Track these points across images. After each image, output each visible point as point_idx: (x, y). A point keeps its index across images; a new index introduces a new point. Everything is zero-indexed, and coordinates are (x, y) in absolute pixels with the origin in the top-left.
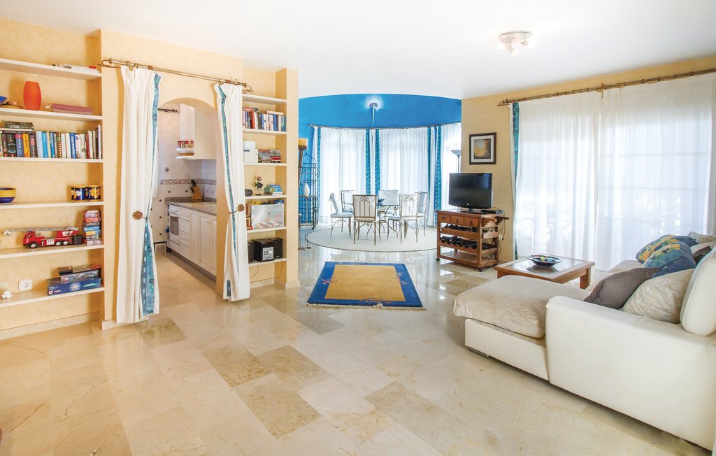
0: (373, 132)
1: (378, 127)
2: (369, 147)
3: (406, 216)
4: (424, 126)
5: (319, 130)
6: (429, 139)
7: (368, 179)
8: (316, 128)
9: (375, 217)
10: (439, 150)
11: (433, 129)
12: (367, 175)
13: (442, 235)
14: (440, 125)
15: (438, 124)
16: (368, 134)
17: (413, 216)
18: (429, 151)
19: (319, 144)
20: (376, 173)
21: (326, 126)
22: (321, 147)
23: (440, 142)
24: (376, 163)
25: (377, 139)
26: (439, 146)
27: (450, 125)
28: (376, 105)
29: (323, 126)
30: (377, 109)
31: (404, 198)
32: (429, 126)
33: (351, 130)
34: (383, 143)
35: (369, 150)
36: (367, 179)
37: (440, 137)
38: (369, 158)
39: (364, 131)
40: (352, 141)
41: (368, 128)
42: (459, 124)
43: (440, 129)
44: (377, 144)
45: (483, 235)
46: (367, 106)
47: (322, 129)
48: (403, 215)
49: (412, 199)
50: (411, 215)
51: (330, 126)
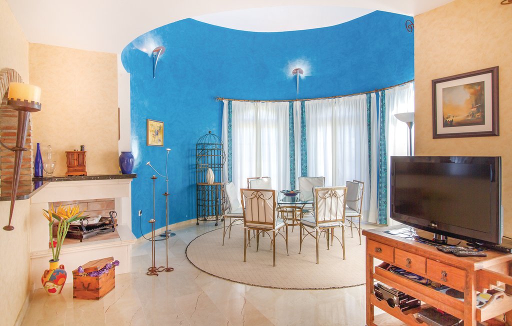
0: (297, 104)
1: (303, 99)
2: (293, 123)
3: (324, 222)
4: (362, 93)
5: (229, 104)
6: (369, 110)
7: (293, 162)
8: (226, 102)
9: (273, 224)
10: (383, 122)
11: (373, 95)
12: (291, 157)
13: (376, 282)
14: (383, 90)
15: (380, 89)
16: (291, 107)
17: (336, 221)
18: (369, 125)
19: (230, 121)
20: (302, 155)
21: (239, 100)
22: (232, 124)
23: (383, 112)
24: (302, 142)
25: (303, 113)
26: (383, 117)
27: (397, 88)
28: (301, 72)
29: (235, 100)
30: (303, 76)
31: (320, 194)
32: (368, 92)
33: (270, 103)
34: (310, 117)
35: (293, 127)
36: (291, 162)
37: (383, 105)
38: (294, 137)
39: (287, 104)
40: (272, 116)
41: (291, 100)
42: (411, 85)
43: (383, 96)
44: (303, 118)
45: (478, 312)
46: (290, 74)
47: (234, 103)
48: (320, 219)
49: (334, 195)
50: (333, 218)
51: (244, 100)
